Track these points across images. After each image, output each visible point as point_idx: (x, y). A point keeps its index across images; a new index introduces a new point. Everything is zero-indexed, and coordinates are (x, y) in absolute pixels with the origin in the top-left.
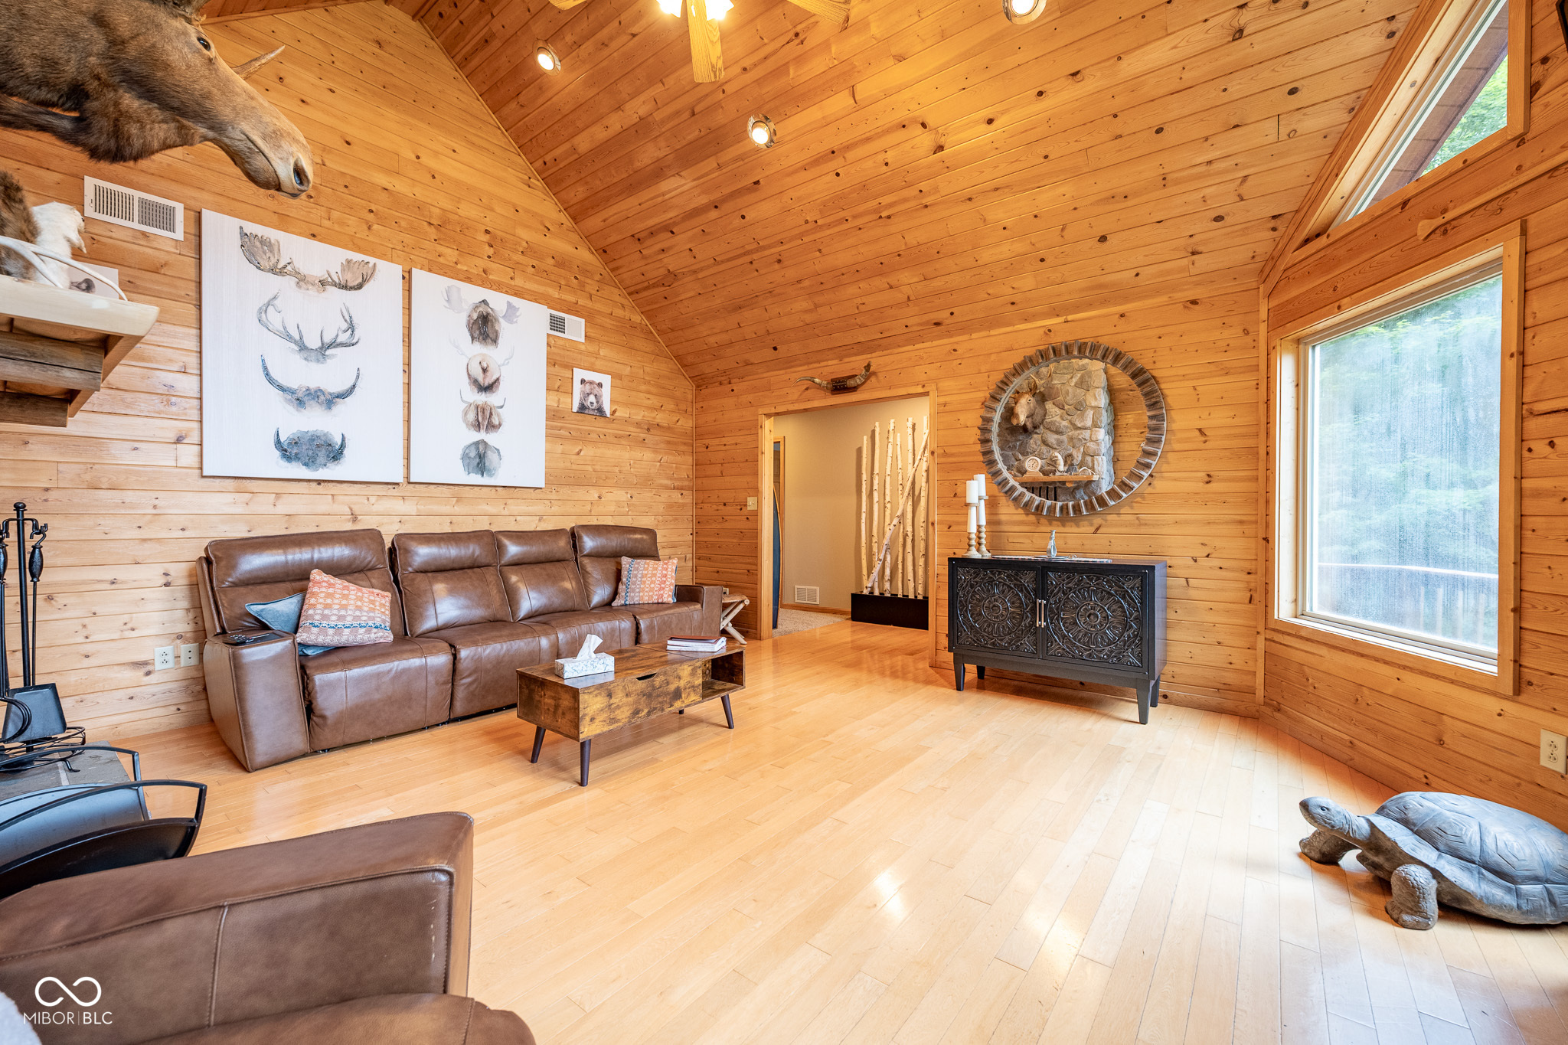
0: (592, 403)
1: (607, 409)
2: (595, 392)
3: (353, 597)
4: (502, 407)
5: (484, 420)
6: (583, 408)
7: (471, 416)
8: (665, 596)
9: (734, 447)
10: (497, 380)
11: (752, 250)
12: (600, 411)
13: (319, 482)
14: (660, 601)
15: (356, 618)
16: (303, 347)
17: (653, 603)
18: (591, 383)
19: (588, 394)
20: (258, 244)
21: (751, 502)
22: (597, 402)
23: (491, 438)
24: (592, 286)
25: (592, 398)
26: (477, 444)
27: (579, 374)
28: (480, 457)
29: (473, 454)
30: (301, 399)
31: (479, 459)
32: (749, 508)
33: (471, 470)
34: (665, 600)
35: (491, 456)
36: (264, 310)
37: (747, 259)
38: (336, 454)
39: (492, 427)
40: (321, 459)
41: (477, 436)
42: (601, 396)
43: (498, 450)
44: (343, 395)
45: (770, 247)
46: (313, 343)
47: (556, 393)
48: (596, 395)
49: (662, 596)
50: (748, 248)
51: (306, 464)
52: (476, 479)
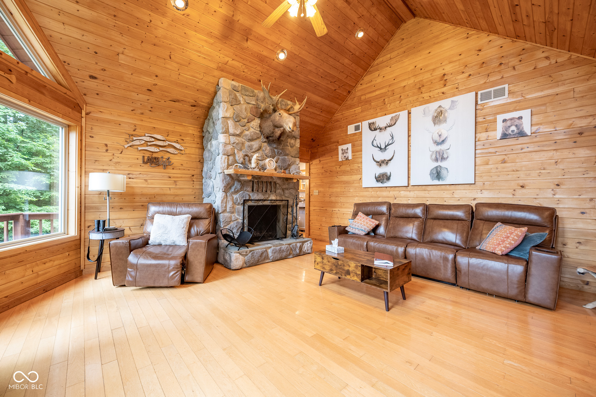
0: (513, 131)
2: (516, 123)
4: (449, 149)
5: (440, 157)
6: (505, 136)
7: (434, 157)
8: (497, 249)
10: (446, 137)
12: (522, 134)
14: (494, 252)
16: (381, 149)
17: (491, 252)
18: (511, 119)
19: (509, 127)
20: (372, 124)
22: (518, 129)
23: (443, 164)
25: (513, 128)
26: (437, 167)
28: (438, 173)
29: (435, 172)
30: (380, 163)
31: (437, 174)
33: (433, 179)
34: (496, 252)
35: (444, 172)
36: (373, 142)
38: (388, 178)
39: (443, 159)
40: (385, 180)
41: (436, 164)
42: (521, 124)
43: (447, 169)
44: (390, 160)
46: (383, 147)
47: (485, 133)
48: (516, 126)
49: (496, 248)
51: (381, 183)
52: (436, 182)
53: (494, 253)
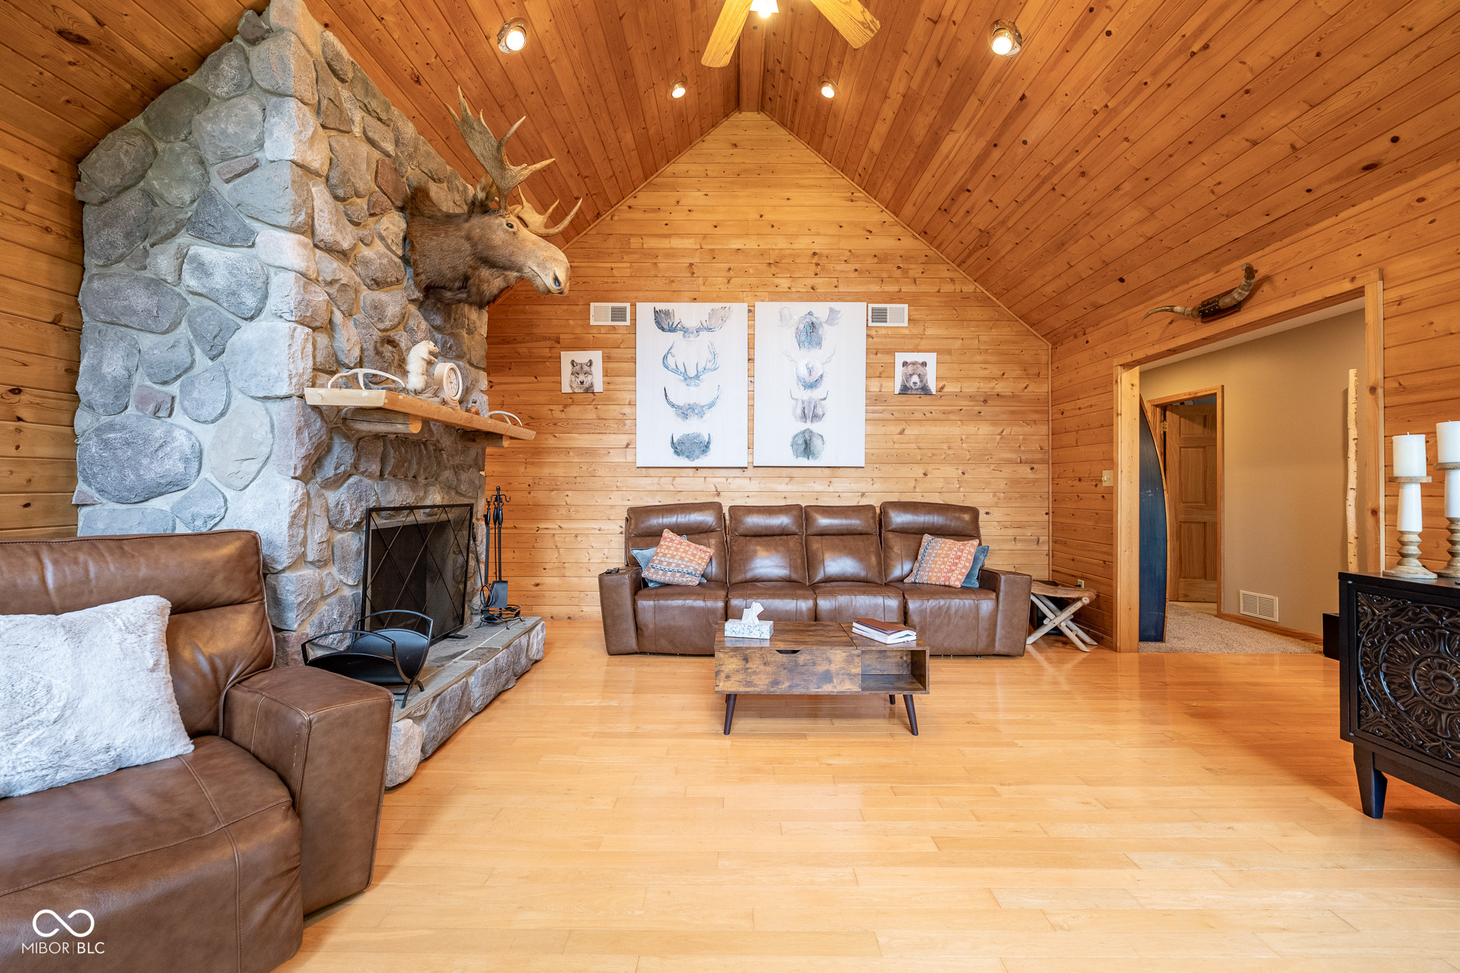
0: (915, 383)
1: (933, 386)
2: (919, 372)
3: (682, 550)
4: (825, 399)
5: (811, 413)
6: (905, 390)
7: (799, 411)
8: (953, 579)
9: (1089, 410)
10: (822, 376)
11: (1049, 174)
12: (925, 390)
13: (697, 468)
14: (947, 583)
15: (678, 565)
16: (686, 378)
18: (914, 364)
19: (911, 375)
20: (663, 315)
21: (1106, 476)
22: (921, 381)
23: (815, 427)
24: (915, 271)
25: (915, 379)
26: (804, 432)
27: (900, 357)
28: (806, 443)
29: (801, 441)
30: (685, 412)
31: (806, 446)
32: (1104, 484)
33: (799, 454)
34: (952, 584)
35: (816, 442)
36: (665, 357)
37: (1047, 187)
38: (706, 447)
39: (816, 417)
40: (697, 452)
41: (802, 426)
42: (925, 375)
43: (822, 436)
44: (711, 405)
45: (1065, 162)
46: (692, 373)
47: (878, 379)
48: (919, 375)
49: (949, 578)
50: (1043, 174)
51: (688, 457)
52: (803, 461)
53: (950, 586)
